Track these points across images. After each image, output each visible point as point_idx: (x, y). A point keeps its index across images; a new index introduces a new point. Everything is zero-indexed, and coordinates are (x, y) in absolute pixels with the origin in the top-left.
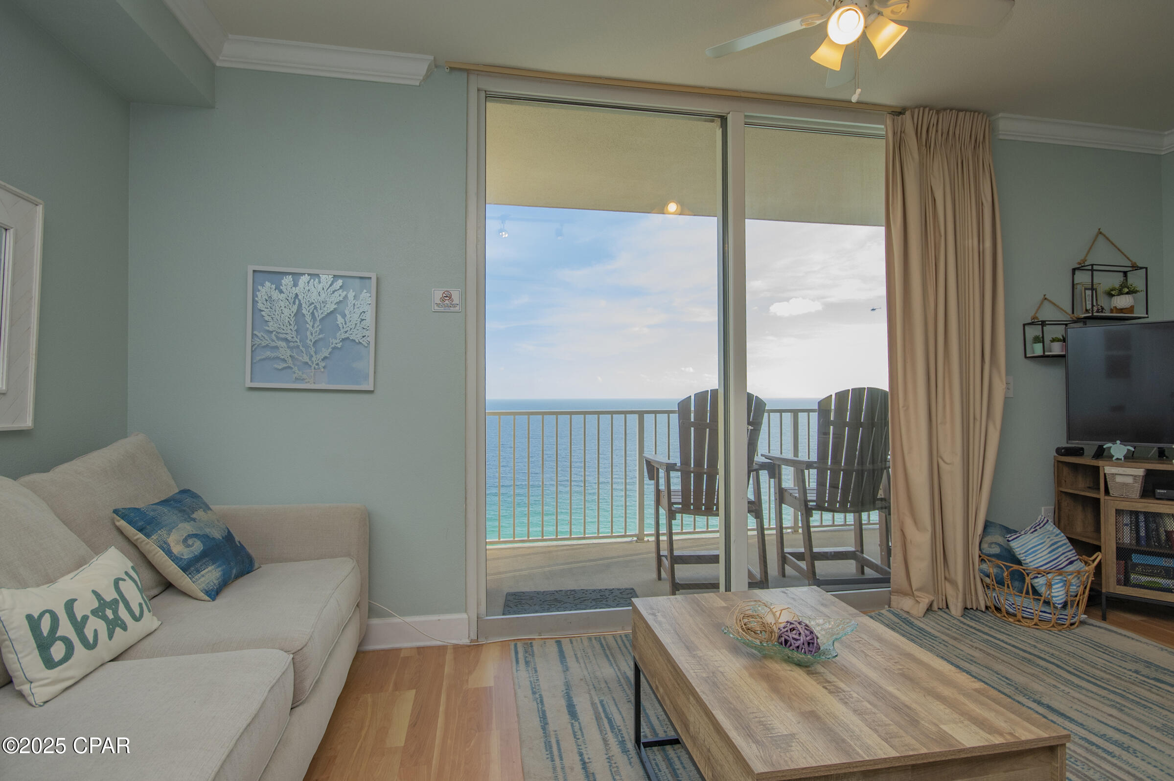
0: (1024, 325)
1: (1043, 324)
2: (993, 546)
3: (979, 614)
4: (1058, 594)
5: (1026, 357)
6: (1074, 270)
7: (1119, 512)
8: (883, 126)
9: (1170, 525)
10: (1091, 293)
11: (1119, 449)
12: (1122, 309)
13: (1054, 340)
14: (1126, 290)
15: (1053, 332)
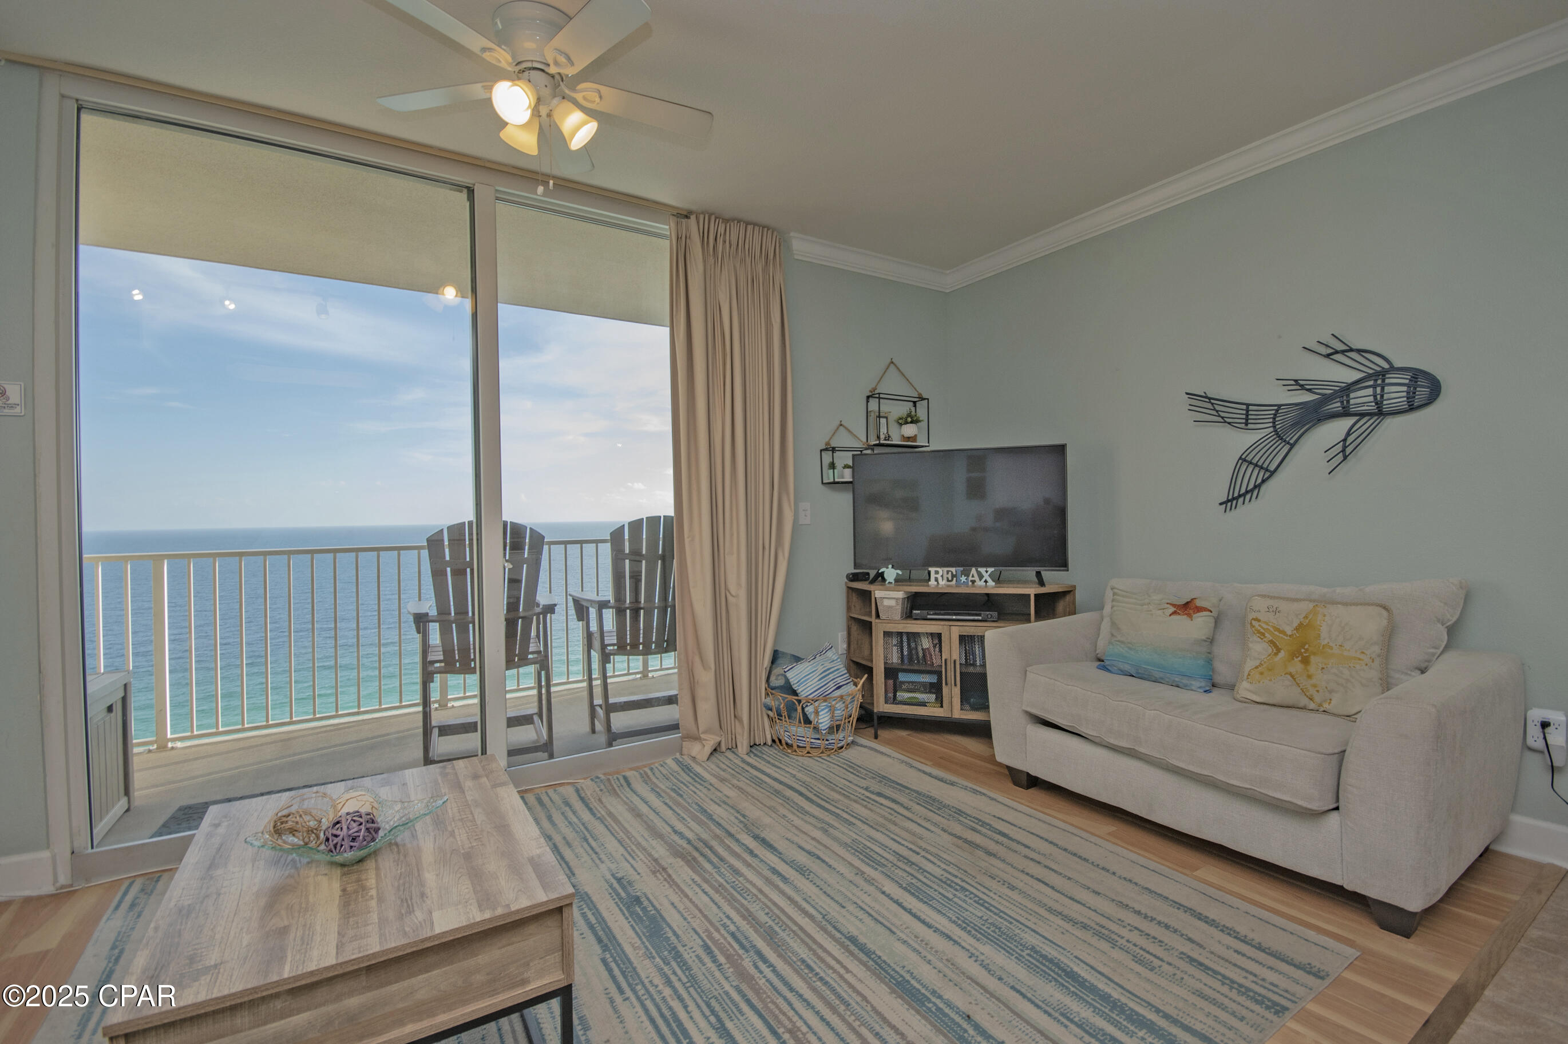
0: (821, 451)
1: (834, 450)
2: (780, 677)
3: (765, 749)
4: (824, 720)
5: (822, 483)
6: (868, 397)
7: (887, 634)
8: (667, 227)
9: (926, 643)
10: (883, 421)
11: (890, 574)
12: (909, 438)
13: (846, 467)
14: (912, 419)
15: (844, 458)
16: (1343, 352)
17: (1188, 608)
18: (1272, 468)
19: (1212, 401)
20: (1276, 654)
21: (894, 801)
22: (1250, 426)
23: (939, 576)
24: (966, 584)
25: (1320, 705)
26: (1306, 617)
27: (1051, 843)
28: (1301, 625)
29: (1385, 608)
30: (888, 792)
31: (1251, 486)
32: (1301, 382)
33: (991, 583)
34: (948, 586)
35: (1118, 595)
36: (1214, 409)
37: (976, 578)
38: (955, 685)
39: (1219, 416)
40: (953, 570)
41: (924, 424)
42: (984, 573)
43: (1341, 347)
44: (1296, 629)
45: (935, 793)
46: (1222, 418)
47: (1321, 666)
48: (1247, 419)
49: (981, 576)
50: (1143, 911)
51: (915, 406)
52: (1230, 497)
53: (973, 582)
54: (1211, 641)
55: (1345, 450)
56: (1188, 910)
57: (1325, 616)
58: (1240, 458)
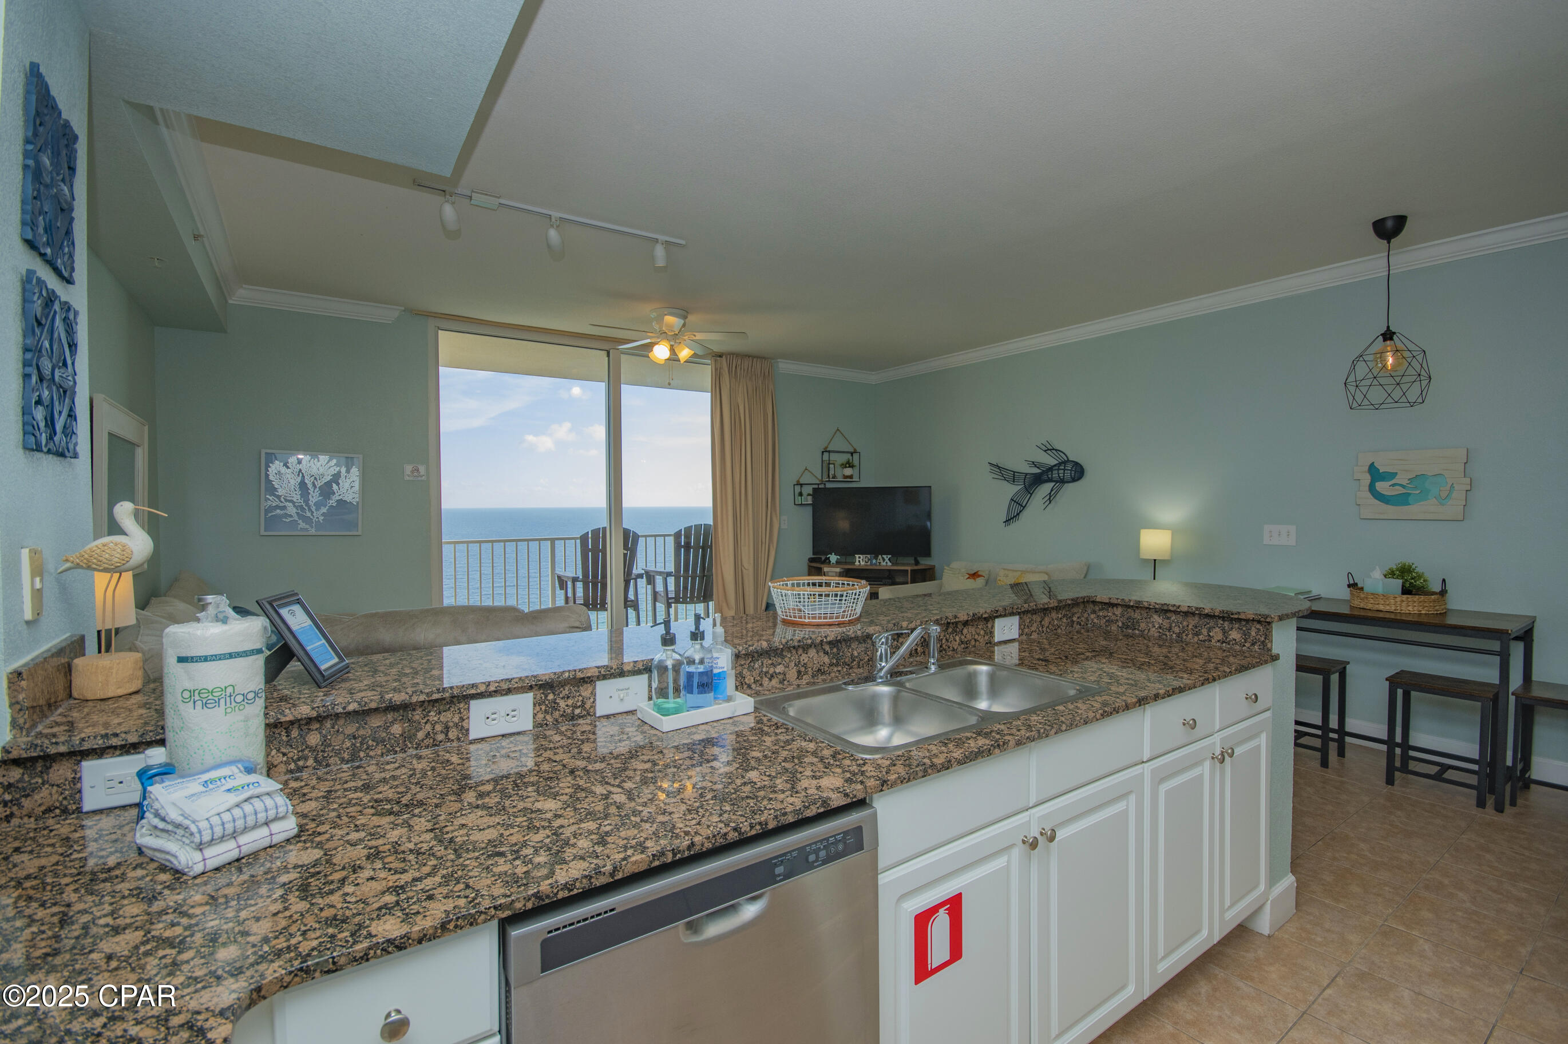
0: (794, 485)
1: (802, 485)
5: (795, 504)
6: (823, 452)
8: (710, 365)
10: (832, 466)
11: (833, 558)
12: (846, 477)
13: (809, 495)
14: (849, 465)
15: (808, 490)
16: (1051, 450)
17: (974, 575)
18: (1024, 505)
19: (1000, 468)
22: (1017, 483)
23: (861, 559)
24: (875, 564)
26: (1017, 579)
29: (1047, 574)
31: (1016, 514)
32: (1035, 463)
33: (889, 564)
34: (866, 565)
35: (947, 570)
36: (1001, 472)
37: (881, 561)
39: (1003, 476)
40: (869, 556)
41: (857, 468)
42: (885, 558)
43: (1050, 448)
48: (1013, 479)
49: (884, 560)
51: (852, 456)
52: (1007, 519)
53: (880, 563)
55: (1050, 498)
58: (1011, 499)
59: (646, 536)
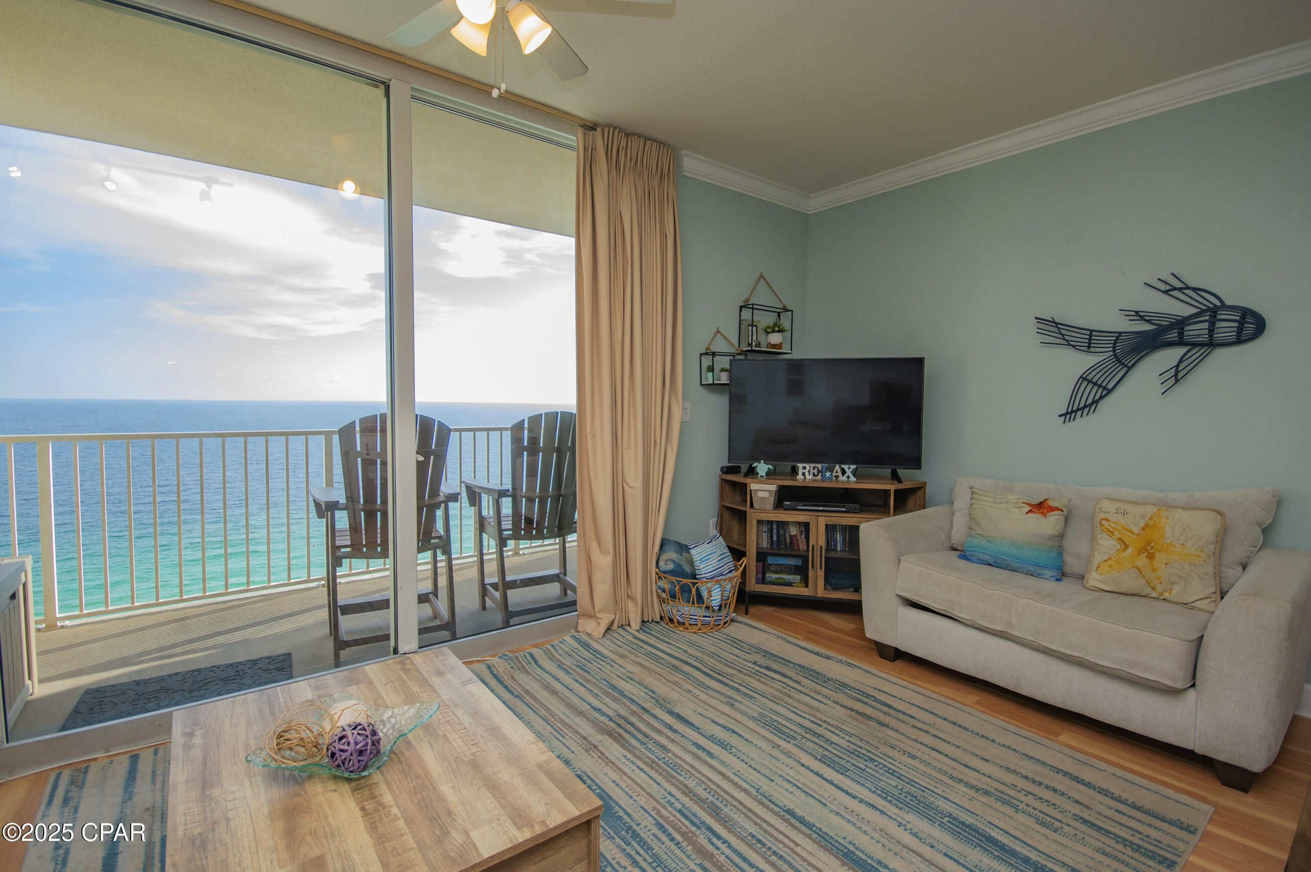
0: (701, 355)
1: (714, 354)
2: (668, 562)
3: (654, 625)
4: (716, 598)
5: (701, 384)
7: (760, 522)
8: (575, 138)
9: (793, 531)
10: (754, 329)
11: (762, 468)
12: (774, 345)
13: (722, 370)
14: (777, 328)
15: (723, 362)
16: (1180, 289)
17: (1041, 507)
18: (1110, 386)
19: (1059, 326)
20: (1124, 550)
21: (783, 675)
22: (1092, 349)
23: (806, 471)
24: (830, 479)
25: (1161, 594)
26: (1151, 519)
27: (931, 713)
28: (1147, 525)
29: (1219, 513)
30: (775, 666)
31: (1089, 401)
32: (1141, 314)
33: (853, 479)
34: (814, 481)
35: (978, 494)
36: (1060, 333)
37: (840, 474)
38: (821, 568)
39: (1064, 339)
40: (819, 466)
41: (788, 334)
42: (846, 469)
43: (1178, 285)
44: (1143, 529)
45: (816, 667)
46: (1067, 341)
47: (1165, 562)
48: (1089, 343)
49: (844, 472)
50: (1030, 776)
51: (779, 316)
52: (1069, 410)
53: (837, 477)
54: (1061, 536)
55: (1177, 375)
56: (1066, 774)
57: (1168, 518)
58: (1081, 377)
59: (460, 431)
